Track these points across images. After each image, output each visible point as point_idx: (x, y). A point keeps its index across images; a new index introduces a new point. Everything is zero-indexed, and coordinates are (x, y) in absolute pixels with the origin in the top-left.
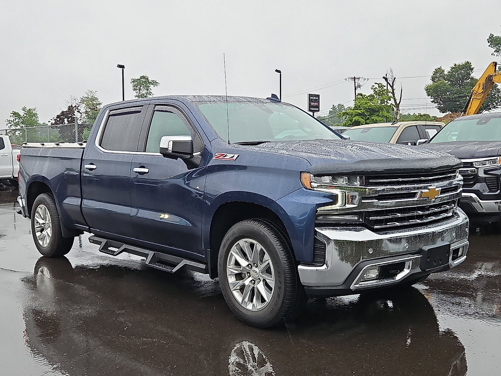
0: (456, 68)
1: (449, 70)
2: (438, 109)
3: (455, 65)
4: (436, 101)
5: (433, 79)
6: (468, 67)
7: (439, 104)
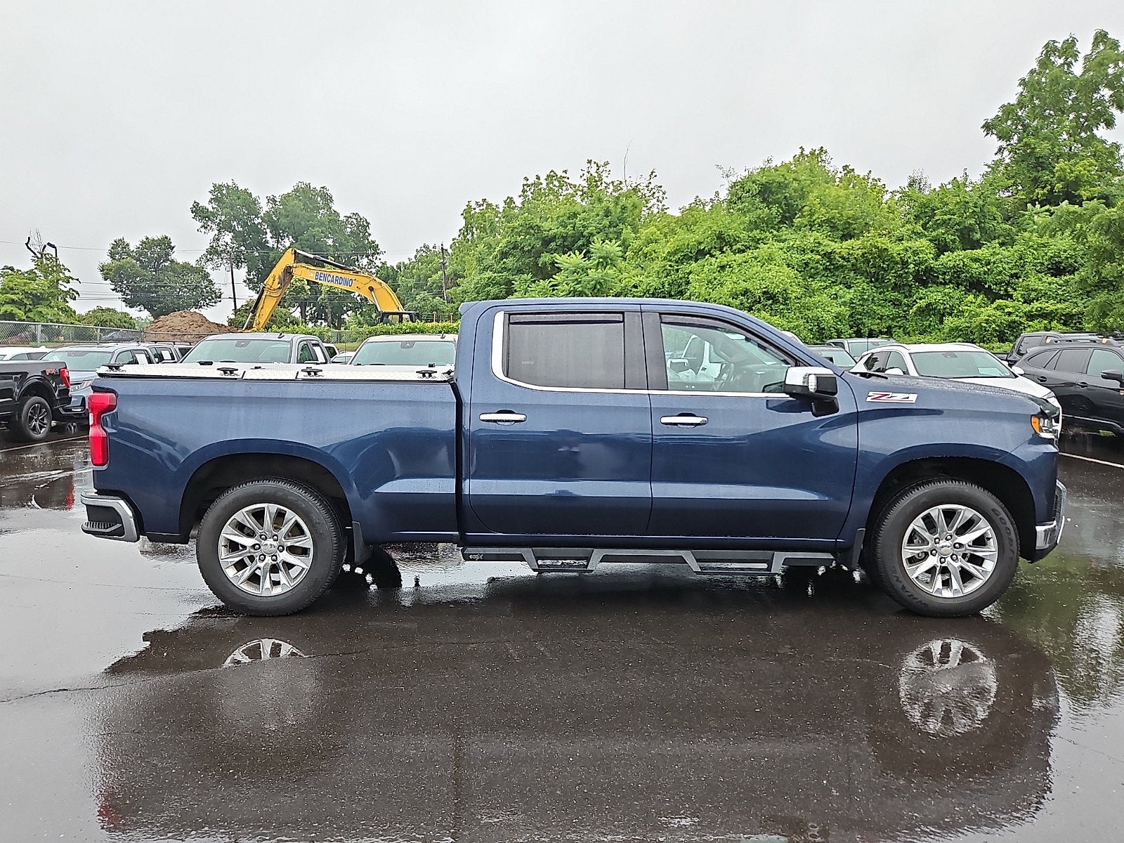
0: (147, 244)
1: (138, 244)
2: (124, 301)
3: (147, 238)
4: (118, 289)
5: (112, 255)
6: (165, 245)
7: (124, 295)
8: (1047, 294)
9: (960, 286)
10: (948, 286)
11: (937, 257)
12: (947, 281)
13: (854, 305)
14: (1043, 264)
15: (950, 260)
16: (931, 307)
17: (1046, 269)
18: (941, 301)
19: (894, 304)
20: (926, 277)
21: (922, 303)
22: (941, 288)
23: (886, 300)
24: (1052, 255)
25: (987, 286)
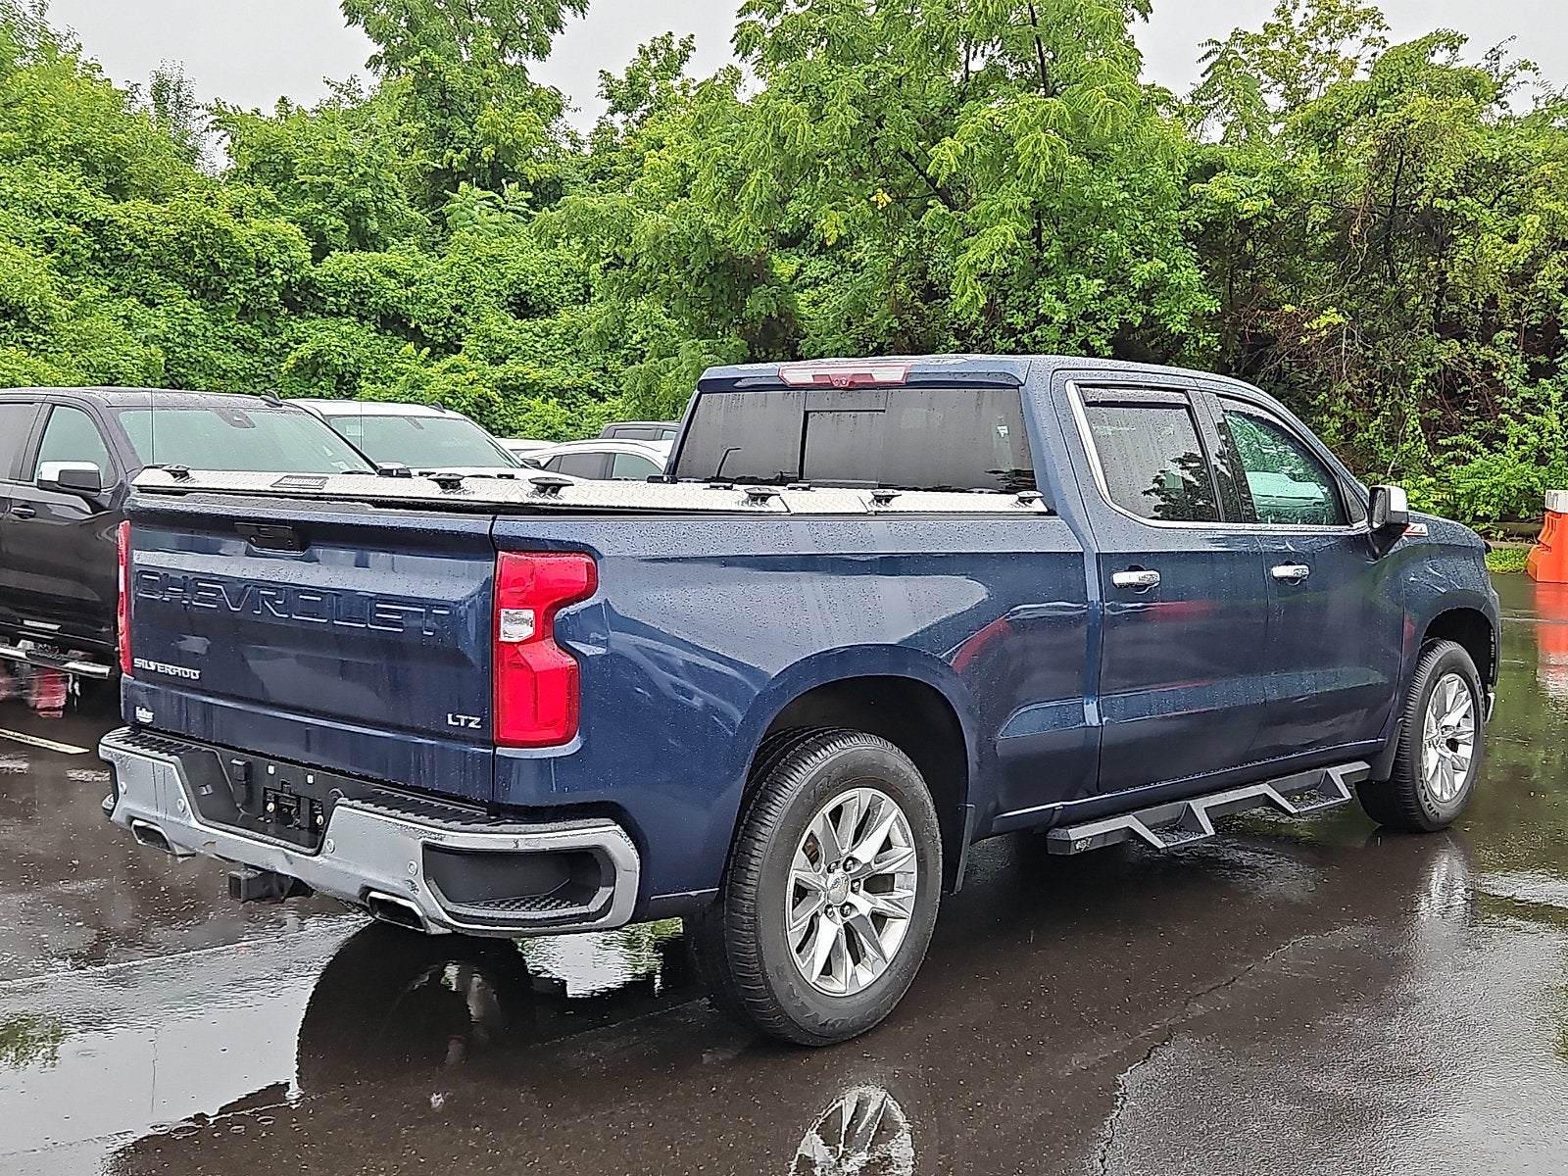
8: (520, 348)
9: (366, 322)
10: (347, 320)
11: (316, 260)
12: (344, 309)
13: (170, 344)
14: (499, 294)
15: (346, 269)
16: (320, 360)
17: (506, 303)
18: (339, 349)
19: (243, 347)
20: (303, 298)
21: (305, 350)
22: (332, 322)
23: (228, 338)
24: (515, 278)
25: (413, 326)
